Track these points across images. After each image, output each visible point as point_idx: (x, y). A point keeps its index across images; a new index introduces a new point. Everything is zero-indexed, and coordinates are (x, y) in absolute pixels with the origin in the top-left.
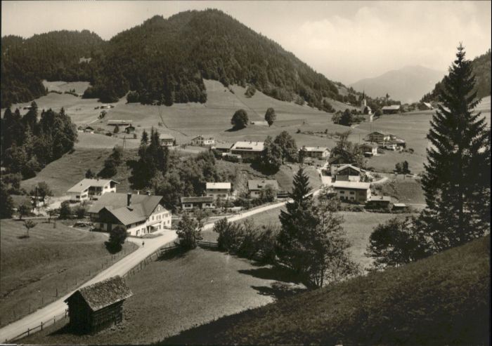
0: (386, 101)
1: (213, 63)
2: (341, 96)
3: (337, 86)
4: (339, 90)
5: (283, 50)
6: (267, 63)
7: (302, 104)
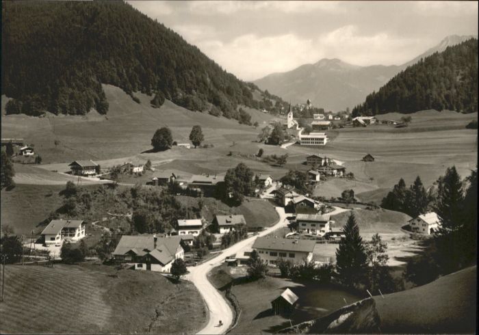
0: (308, 108)
1: (110, 64)
2: (256, 102)
3: (250, 89)
4: (253, 93)
5: (185, 43)
6: (175, 64)
7: (217, 115)
